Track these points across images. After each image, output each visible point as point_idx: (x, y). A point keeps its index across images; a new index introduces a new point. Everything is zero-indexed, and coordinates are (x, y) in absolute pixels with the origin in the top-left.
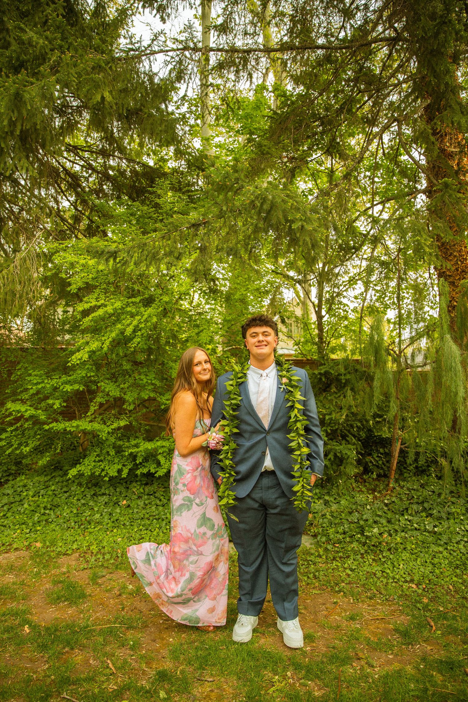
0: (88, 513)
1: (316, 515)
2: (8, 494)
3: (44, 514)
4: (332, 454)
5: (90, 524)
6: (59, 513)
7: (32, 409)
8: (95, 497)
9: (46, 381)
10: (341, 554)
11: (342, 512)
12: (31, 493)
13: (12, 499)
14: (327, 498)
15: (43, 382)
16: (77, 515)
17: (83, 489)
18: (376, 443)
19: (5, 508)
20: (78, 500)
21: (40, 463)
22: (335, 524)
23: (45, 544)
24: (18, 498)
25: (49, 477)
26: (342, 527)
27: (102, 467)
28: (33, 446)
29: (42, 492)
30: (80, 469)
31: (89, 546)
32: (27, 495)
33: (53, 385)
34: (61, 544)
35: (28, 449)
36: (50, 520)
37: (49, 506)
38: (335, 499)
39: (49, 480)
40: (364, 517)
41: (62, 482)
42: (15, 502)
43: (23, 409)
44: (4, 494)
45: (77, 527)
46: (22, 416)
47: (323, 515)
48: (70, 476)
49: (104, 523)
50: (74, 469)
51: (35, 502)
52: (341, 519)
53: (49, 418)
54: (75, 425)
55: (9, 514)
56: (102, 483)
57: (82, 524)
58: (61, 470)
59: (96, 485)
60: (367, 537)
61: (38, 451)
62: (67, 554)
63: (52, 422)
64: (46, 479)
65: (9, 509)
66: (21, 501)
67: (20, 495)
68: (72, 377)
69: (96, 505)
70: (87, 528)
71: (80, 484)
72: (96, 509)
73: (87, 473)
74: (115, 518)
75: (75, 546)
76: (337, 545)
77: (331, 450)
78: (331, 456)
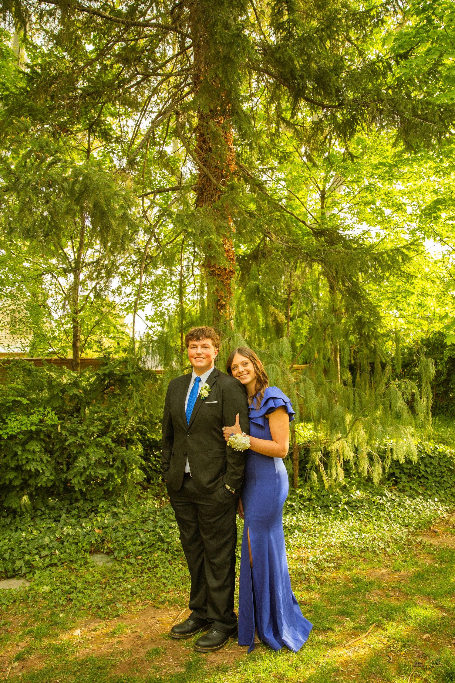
1: (107, 530)
11: (133, 522)
14: (115, 510)
18: (151, 447)
22: (130, 536)
26: (139, 538)
40: (159, 524)
47: (114, 529)
52: (135, 530)
60: (169, 543)
76: (140, 557)
77: (118, 457)
78: (118, 463)
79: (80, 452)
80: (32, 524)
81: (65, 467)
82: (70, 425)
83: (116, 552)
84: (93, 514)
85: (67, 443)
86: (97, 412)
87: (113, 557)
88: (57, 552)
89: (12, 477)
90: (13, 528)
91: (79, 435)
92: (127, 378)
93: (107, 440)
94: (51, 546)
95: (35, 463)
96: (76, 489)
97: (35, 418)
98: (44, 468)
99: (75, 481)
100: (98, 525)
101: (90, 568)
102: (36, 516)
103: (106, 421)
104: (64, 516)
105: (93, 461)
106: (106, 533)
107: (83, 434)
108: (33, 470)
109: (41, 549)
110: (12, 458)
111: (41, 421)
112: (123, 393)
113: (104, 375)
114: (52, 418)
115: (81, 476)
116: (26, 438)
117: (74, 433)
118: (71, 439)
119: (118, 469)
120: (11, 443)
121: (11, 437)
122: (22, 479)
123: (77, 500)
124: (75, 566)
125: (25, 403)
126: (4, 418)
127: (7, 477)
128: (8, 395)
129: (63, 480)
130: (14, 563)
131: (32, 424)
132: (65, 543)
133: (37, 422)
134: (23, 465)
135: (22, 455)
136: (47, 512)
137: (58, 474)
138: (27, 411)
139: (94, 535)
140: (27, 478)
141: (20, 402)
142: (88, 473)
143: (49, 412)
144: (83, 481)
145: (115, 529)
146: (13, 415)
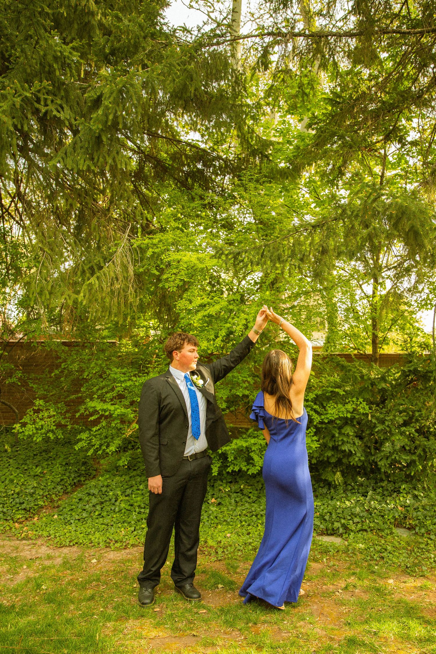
1: (408, 508)
2: (94, 494)
3: (140, 513)
11: (433, 505)
13: (100, 500)
14: (416, 493)
19: (98, 507)
22: (430, 517)
24: (106, 498)
25: (129, 477)
29: (128, 491)
32: (113, 495)
35: (113, 449)
38: (423, 493)
42: (105, 502)
44: (89, 494)
49: (204, 520)
52: (435, 512)
55: (104, 514)
64: (127, 479)
65: (102, 508)
74: (214, 515)
77: (420, 445)
78: (419, 451)
79: (387, 439)
80: (344, 495)
81: (373, 451)
82: (378, 414)
83: (418, 528)
84: (395, 494)
85: (376, 430)
86: (402, 405)
88: (367, 521)
89: (330, 455)
90: (329, 497)
91: (387, 423)
92: (430, 374)
93: (411, 430)
94: (361, 514)
95: (348, 445)
96: (383, 470)
97: (350, 407)
98: (356, 449)
99: (381, 464)
100: (401, 504)
101: (396, 538)
102: (347, 490)
104: (370, 492)
105: (398, 447)
106: (408, 511)
107: (390, 423)
108: (347, 451)
109: (352, 516)
110: (331, 439)
111: (354, 410)
112: (426, 388)
113: (409, 371)
114: (364, 408)
115: (387, 458)
116: (342, 423)
117: (382, 422)
118: (380, 427)
119: (420, 456)
120: (330, 426)
121: (331, 422)
122: (338, 457)
123: (382, 480)
124: (383, 534)
125: (341, 394)
126: (325, 405)
127: (326, 455)
128: (328, 387)
129: (371, 461)
130: (332, 524)
131: (348, 412)
132: (373, 515)
133: (351, 410)
134: (338, 445)
135: (338, 437)
136: (356, 487)
137: (367, 456)
138: (343, 400)
139: (397, 511)
140: (342, 457)
141: (337, 393)
142: (393, 457)
143: (361, 403)
144: (388, 464)
145: (416, 509)
146: (331, 404)
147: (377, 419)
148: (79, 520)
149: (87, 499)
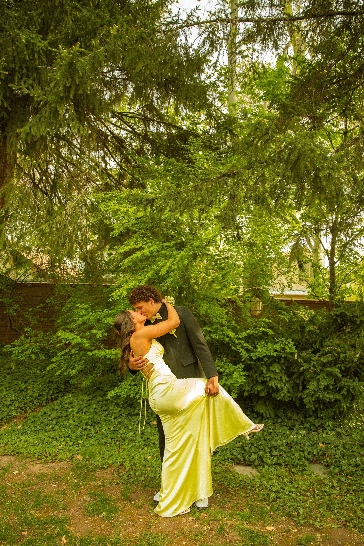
0: (123, 431)
1: (328, 446)
2: (57, 410)
3: (86, 429)
4: (345, 389)
5: (124, 441)
6: (98, 429)
7: (78, 337)
8: (130, 417)
9: (91, 314)
10: (355, 487)
11: (354, 445)
12: (76, 410)
13: (59, 415)
14: (339, 430)
15: (88, 314)
16: (114, 432)
17: (119, 409)
19: (54, 422)
20: (115, 418)
21: (84, 384)
22: (347, 456)
23: (85, 457)
24: (64, 414)
25: (91, 396)
26: (354, 460)
27: (137, 390)
28: (78, 369)
29: (85, 409)
30: (117, 391)
31: (123, 462)
32: (72, 411)
33: (96, 317)
34: (98, 459)
35: (74, 372)
36: (91, 435)
37: (90, 423)
38: (347, 431)
39: (91, 399)
41: (102, 401)
42: (62, 417)
43: (71, 338)
44: (53, 409)
45: (113, 443)
46: (70, 343)
47: (335, 447)
48: (108, 397)
49: (137, 441)
50: (112, 391)
51: (79, 417)
52: (353, 452)
53: (93, 346)
54: (114, 352)
55: (57, 427)
56: (136, 405)
57: (117, 441)
58: (102, 390)
59: (131, 406)
61: (83, 373)
62: (103, 468)
63: (95, 349)
64: (88, 398)
65: (57, 423)
66: (67, 416)
67: (67, 411)
68: (113, 311)
69: (131, 424)
70: (122, 445)
71: (117, 405)
72: (130, 428)
73: (124, 395)
74: (146, 437)
75: (110, 462)
76: (350, 477)
77: (344, 386)
78: (344, 392)
79: (313, 378)
80: (273, 427)
81: (301, 388)
82: (305, 354)
83: (332, 467)
84: (321, 429)
85: (301, 369)
86: (329, 346)
87: (329, 470)
88: (284, 455)
89: (259, 389)
91: (312, 363)
92: (356, 319)
93: (336, 371)
94: (281, 448)
95: (276, 381)
96: (308, 407)
97: (277, 346)
98: (283, 386)
99: (306, 401)
100: (323, 440)
101: (305, 476)
102: (277, 422)
103: (336, 355)
104: (297, 427)
105: (322, 386)
106: (328, 448)
107: (315, 363)
108: (274, 386)
109: (273, 449)
110: (260, 375)
111: (283, 349)
112: (353, 332)
113: (336, 315)
114: (291, 347)
115: (312, 395)
116: (270, 361)
117: (308, 361)
118: (306, 366)
119: (344, 396)
120: (259, 363)
121: (259, 359)
122: (267, 392)
123: (310, 416)
124: (294, 470)
125: (270, 334)
126: (256, 343)
127: (256, 389)
128: (260, 327)
129: (299, 397)
130: (250, 455)
131: (276, 351)
132: (292, 449)
133: (279, 349)
134: (267, 381)
135: (267, 374)
136: (286, 420)
137: (295, 392)
138: (273, 340)
139: (317, 448)
140: (271, 392)
141: (267, 333)
142: (317, 395)
143: (289, 343)
144: (313, 401)
146: (262, 343)
147: (303, 359)
148: (34, 431)
149: (49, 413)
